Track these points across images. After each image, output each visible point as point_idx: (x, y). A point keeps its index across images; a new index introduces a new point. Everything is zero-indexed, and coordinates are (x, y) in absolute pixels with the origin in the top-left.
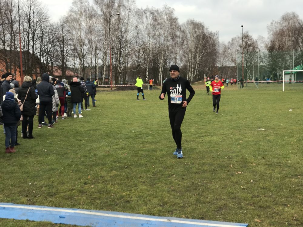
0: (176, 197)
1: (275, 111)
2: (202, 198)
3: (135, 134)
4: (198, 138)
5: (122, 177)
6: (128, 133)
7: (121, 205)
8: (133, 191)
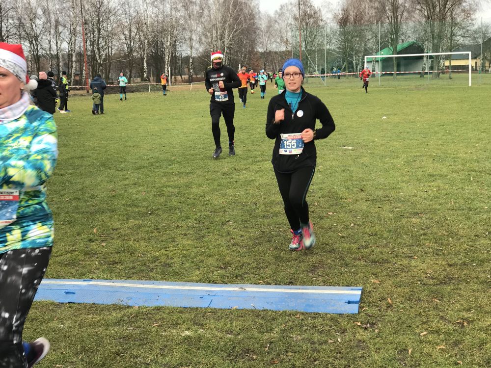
0: (243, 255)
1: (360, 120)
2: (283, 254)
3: (148, 161)
4: (252, 164)
5: (148, 229)
6: (137, 161)
7: (158, 270)
8: (172, 249)
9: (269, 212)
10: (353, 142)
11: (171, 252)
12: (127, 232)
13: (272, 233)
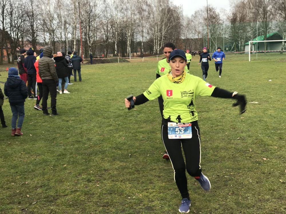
1: (255, 82)
3: (123, 111)
9: (217, 156)
10: (257, 98)
11: (151, 194)
12: (115, 173)
13: (226, 176)
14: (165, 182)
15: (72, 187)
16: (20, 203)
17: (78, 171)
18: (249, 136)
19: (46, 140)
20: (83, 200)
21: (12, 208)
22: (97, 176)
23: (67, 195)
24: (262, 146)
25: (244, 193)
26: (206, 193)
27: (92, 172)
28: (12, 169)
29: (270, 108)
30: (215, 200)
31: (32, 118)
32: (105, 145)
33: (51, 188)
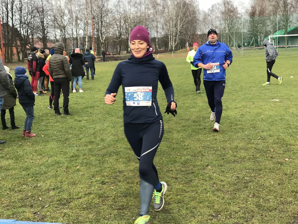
9: (237, 157)
10: (278, 96)
11: (168, 196)
12: (130, 175)
13: (246, 178)
14: (182, 184)
15: (85, 190)
16: (32, 206)
17: (92, 173)
18: (270, 136)
19: (58, 141)
20: (97, 203)
21: (24, 212)
22: (111, 178)
23: (81, 198)
24: (284, 146)
25: (265, 195)
26: (226, 196)
27: (106, 173)
28: (23, 171)
29: (292, 106)
30: (235, 202)
31: (44, 118)
32: (119, 145)
33: (64, 191)
